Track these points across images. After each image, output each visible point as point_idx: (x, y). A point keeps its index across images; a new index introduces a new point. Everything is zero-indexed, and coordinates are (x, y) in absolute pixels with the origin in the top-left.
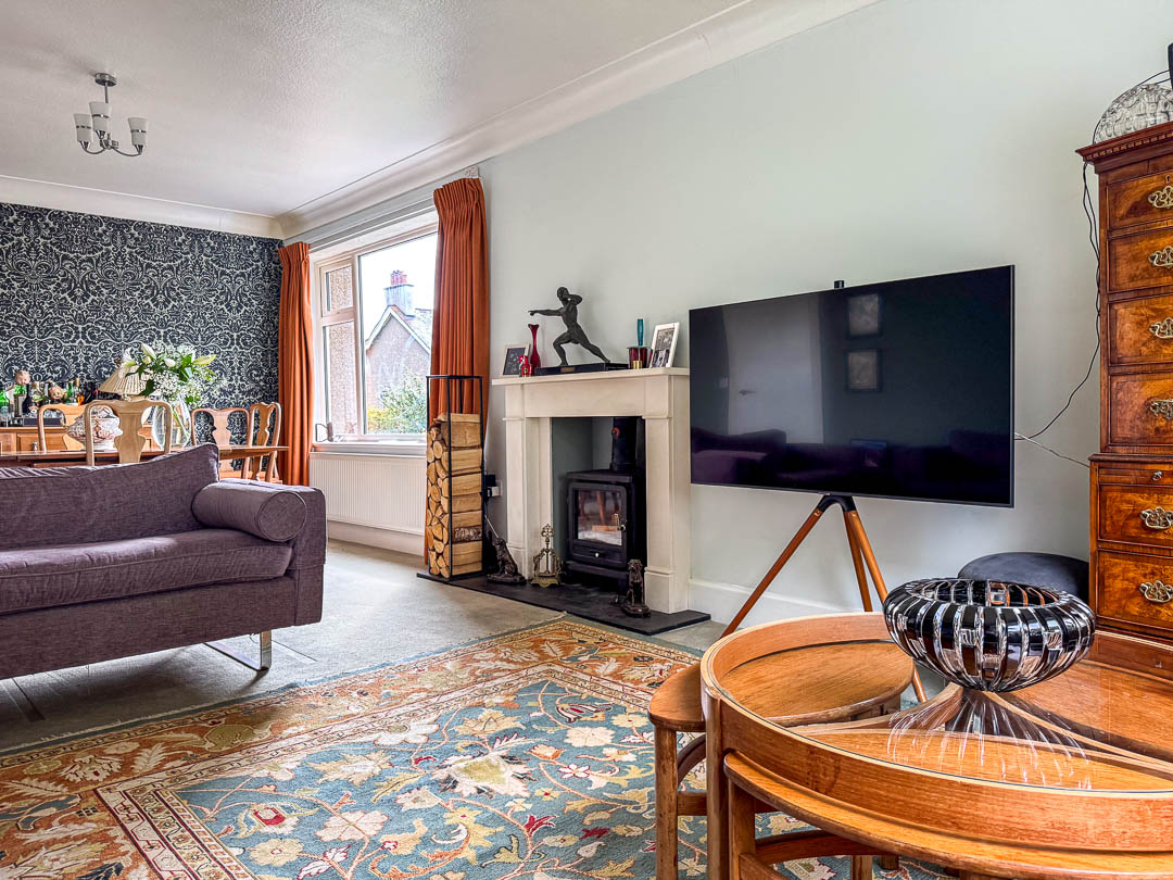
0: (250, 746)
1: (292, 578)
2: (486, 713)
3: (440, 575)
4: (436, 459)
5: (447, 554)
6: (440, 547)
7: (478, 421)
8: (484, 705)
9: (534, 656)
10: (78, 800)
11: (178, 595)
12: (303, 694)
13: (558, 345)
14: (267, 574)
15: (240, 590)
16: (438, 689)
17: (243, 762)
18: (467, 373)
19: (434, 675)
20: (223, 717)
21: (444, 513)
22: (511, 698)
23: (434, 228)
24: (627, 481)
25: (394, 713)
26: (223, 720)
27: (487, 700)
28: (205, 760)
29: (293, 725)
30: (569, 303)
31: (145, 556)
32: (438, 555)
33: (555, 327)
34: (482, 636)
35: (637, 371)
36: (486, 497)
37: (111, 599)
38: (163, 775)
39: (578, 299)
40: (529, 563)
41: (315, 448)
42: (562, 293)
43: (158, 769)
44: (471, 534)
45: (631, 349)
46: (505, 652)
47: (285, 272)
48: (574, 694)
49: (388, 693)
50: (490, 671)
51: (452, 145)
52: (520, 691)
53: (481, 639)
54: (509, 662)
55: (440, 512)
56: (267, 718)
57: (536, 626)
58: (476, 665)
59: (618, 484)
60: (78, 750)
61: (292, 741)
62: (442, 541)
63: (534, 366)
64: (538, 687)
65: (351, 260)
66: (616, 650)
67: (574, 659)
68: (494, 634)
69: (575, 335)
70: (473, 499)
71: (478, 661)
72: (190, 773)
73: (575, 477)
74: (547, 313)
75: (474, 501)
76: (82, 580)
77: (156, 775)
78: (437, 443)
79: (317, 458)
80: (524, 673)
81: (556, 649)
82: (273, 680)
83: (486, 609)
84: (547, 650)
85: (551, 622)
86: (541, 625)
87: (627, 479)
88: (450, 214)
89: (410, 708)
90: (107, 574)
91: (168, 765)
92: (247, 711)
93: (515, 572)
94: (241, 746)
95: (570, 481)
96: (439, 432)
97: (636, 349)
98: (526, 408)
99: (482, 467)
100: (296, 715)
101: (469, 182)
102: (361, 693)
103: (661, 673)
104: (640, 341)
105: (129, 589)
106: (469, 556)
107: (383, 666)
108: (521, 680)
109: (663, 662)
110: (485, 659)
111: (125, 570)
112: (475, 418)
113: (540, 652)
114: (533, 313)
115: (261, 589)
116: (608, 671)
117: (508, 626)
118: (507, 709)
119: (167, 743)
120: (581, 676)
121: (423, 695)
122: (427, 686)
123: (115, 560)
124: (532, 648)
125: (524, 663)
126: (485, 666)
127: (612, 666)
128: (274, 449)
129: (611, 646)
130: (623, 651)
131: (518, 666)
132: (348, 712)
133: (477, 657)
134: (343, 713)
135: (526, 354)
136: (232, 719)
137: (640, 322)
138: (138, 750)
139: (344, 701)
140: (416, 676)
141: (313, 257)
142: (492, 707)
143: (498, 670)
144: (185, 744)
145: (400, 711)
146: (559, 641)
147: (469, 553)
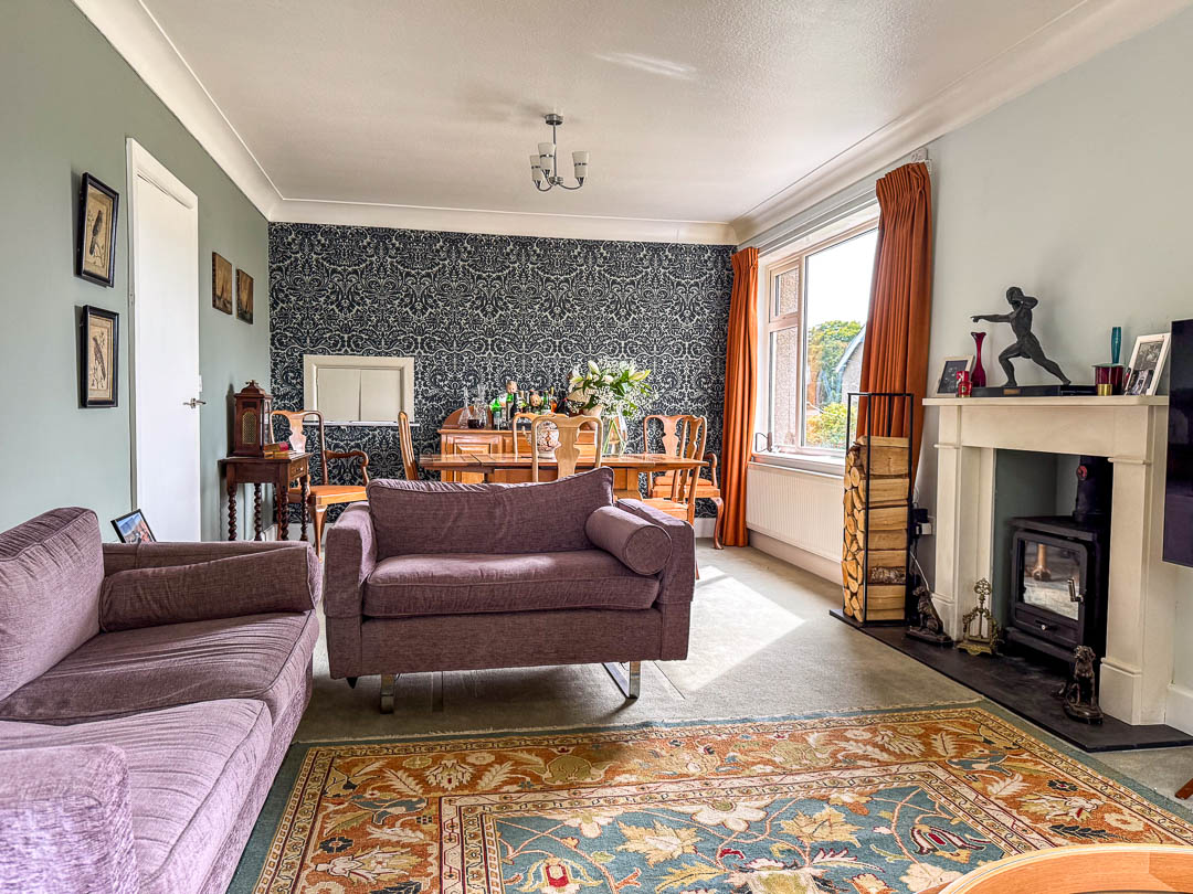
0: (579, 786)
1: (660, 611)
2: (828, 810)
3: (853, 617)
4: (853, 487)
5: (861, 595)
6: (854, 587)
7: (907, 446)
8: (828, 801)
9: (917, 748)
10: (424, 805)
11: (552, 615)
12: (654, 736)
13: (1004, 359)
14: (632, 605)
15: (608, 617)
16: (788, 766)
17: (565, 804)
18: (897, 387)
19: (792, 746)
20: (572, 745)
21: (859, 549)
22: (864, 800)
23: (875, 223)
24: (1090, 539)
25: (728, 784)
26: (571, 749)
27: (834, 795)
28: (536, 791)
29: (629, 772)
30: (1021, 306)
31: (526, 576)
32: (853, 594)
33: (1005, 336)
34: (867, 708)
35: (1104, 399)
36: (913, 536)
37: (497, 613)
38: (496, 798)
39: (1034, 302)
40: (959, 622)
41: (754, 458)
42: (1014, 295)
43: (495, 791)
44: (892, 575)
45: (1098, 368)
46: (884, 736)
47: (736, 277)
48: (944, 815)
49: (733, 758)
50: (857, 757)
51: (899, 126)
52: (878, 793)
53: (864, 712)
54: (883, 749)
55: (854, 548)
56: (610, 757)
57: (940, 708)
58: (843, 744)
59: (1076, 540)
60: (449, 752)
61: (618, 791)
62: (856, 580)
63: (976, 383)
64: (902, 792)
65: (799, 262)
66: (1030, 765)
67: (966, 765)
68: (882, 708)
69: (1027, 346)
70: (895, 536)
71: (848, 740)
72: (517, 803)
73: (1022, 524)
74: (994, 318)
75: (897, 539)
76: (472, 593)
77: (491, 797)
78: (854, 470)
79: (755, 469)
80: (894, 769)
81: (950, 746)
82: (634, 715)
83: (889, 672)
84: (938, 745)
85: (961, 706)
86: (945, 707)
87: (1088, 537)
88: (892, 206)
89: (747, 783)
90: (492, 590)
91: (505, 789)
92: (596, 743)
93: (939, 629)
94: (572, 784)
95: (1016, 529)
96: (857, 457)
97: (1106, 369)
98: (964, 433)
99: (910, 498)
100: (636, 760)
101: (913, 169)
102: (709, 751)
103: (1079, 814)
104: (1116, 360)
105: (510, 605)
106: (889, 601)
107: (744, 721)
108: (887, 778)
109: (1088, 797)
110: (857, 741)
111: (507, 589)
112: (903, 442)
113: (928, 745)
114: (976, 319)
115: (628, 619)
116: (1004, 794)
117: (904, 700)
118: (851, 812)
119: (517, 763)
120: (965, 791)
121: (769, 769)
122: (777, 759)
123: (501, 578)
124: (919, 737)
125: (901, 756)
126: (853, 748)
127: (1012, 786)
128: (699, 464)
129: (1025, 756)
130: (1039, 767)
131: (893, 759)
132: (685, 771)
133: (849, 734)
134: (678, 771)
135: (968, 369)
136: (580, 750)
137: (1116, 331)
138: (490, 765)
139: (685, 756)
140: (773, 743)
141: (763, 262)
142: (836, 806)
143: (865, 757)
144: (528, 768)
145: (736, 783)
146: (958, 735)
147: (889, 598)
